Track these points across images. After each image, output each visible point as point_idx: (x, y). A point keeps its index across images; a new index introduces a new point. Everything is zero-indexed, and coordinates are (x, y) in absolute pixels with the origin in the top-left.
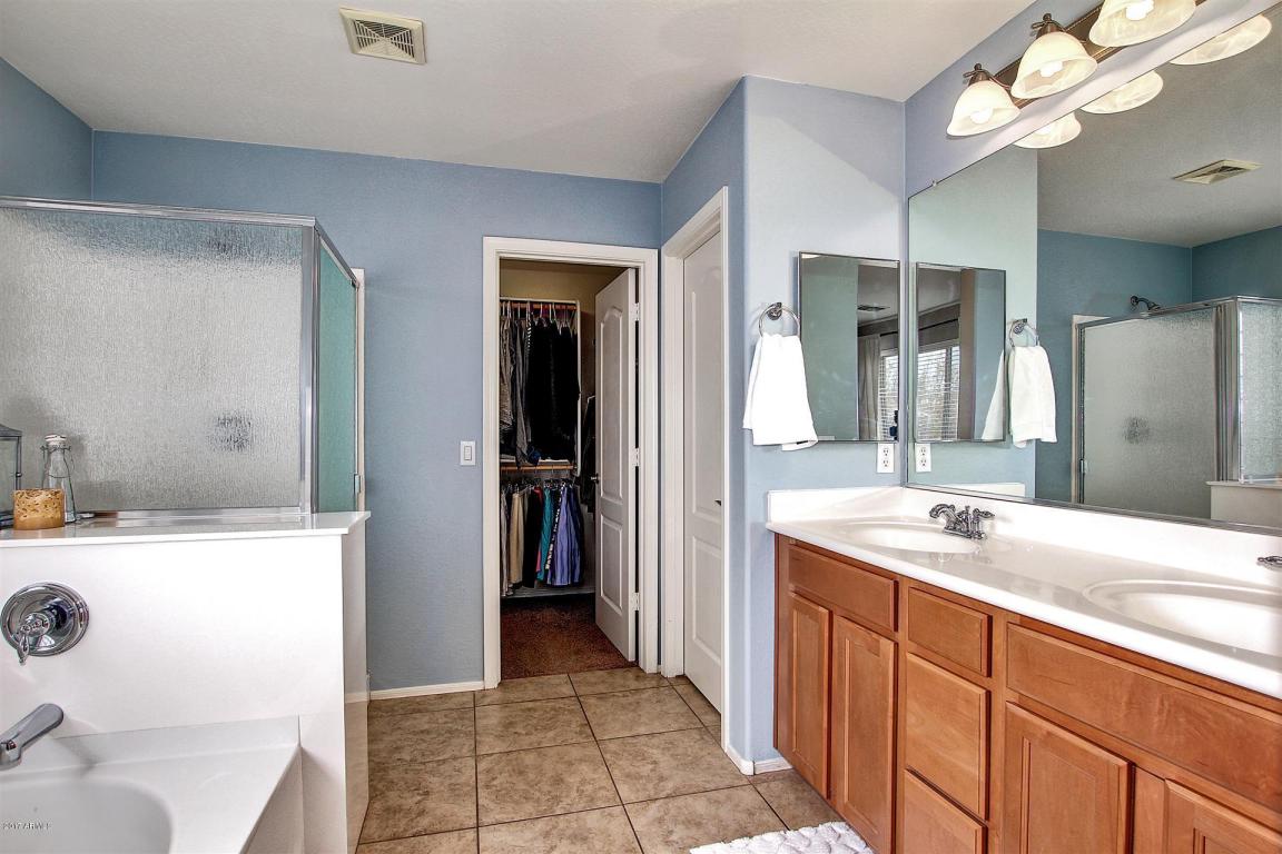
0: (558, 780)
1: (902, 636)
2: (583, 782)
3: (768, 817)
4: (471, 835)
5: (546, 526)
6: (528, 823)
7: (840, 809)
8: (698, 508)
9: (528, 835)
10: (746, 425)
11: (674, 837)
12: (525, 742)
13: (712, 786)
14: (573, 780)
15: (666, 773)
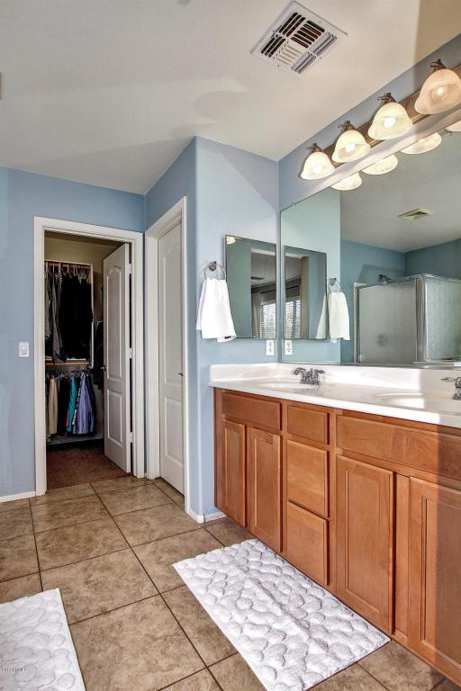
0: (89, 540)
1: (284, 432)
2: (105, 539)
3: (214, 542)
4: (36, 577)
5: (73, 400)
6: (73, 565)
7: (253, 530)
8: (168, 380)
9: (73, 571)
10: (198, 328)
11: (162, 560)
12: (66, 522)
13: (182, 531)
14: (99, 539)
15: (155, 528)
